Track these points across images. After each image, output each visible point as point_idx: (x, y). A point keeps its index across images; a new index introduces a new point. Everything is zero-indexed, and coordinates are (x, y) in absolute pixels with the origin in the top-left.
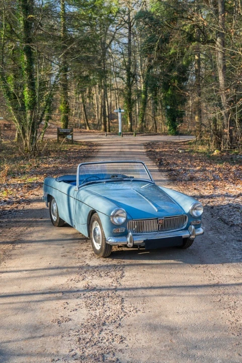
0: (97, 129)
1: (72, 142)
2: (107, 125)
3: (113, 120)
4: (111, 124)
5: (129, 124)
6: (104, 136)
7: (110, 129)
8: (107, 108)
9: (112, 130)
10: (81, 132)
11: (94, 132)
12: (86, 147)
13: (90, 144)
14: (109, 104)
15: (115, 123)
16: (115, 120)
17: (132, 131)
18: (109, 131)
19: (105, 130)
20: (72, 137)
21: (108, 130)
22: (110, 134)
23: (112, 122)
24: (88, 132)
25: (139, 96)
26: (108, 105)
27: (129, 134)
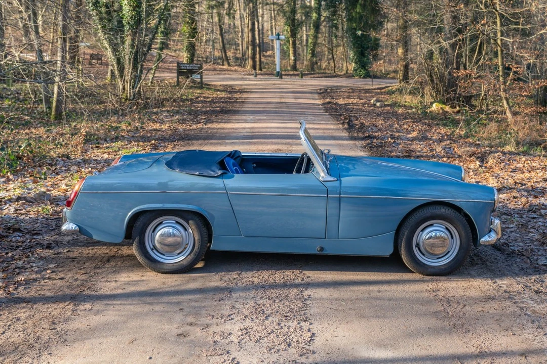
0: (240, 65)
1: (201, 85)
2: (257, 59)
3: (266, 52)
4: (263, 59)
5: (292, 58)
6: (252, 77)
7: (262, 65)
8: (257, 33)
9: (265, 68)
10: (215, 70)
11: (236, 71)
12: (223, 95)
13: (230, 90)
14: (260, 27)
15: (270, 56)
16: (269, 53)
17: (296, 70)
18: (260, 69)
19: (254, 67)
20: (201, 78)
21: (258, 67)
22: (262, 74)
23: (264, 56)
24: (227, 70)
25: (307, 15)
26: (258, 28)
27: (291, 75)
